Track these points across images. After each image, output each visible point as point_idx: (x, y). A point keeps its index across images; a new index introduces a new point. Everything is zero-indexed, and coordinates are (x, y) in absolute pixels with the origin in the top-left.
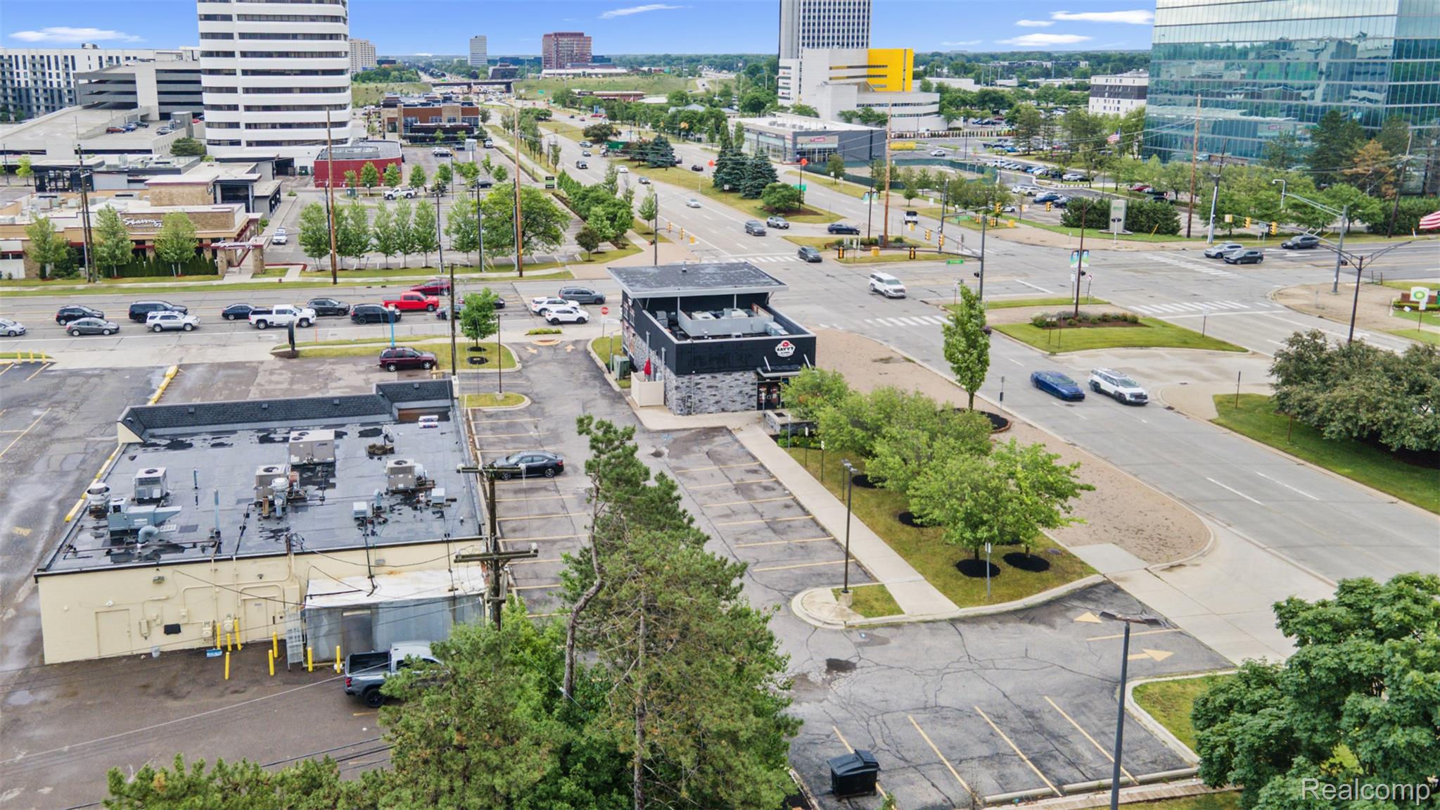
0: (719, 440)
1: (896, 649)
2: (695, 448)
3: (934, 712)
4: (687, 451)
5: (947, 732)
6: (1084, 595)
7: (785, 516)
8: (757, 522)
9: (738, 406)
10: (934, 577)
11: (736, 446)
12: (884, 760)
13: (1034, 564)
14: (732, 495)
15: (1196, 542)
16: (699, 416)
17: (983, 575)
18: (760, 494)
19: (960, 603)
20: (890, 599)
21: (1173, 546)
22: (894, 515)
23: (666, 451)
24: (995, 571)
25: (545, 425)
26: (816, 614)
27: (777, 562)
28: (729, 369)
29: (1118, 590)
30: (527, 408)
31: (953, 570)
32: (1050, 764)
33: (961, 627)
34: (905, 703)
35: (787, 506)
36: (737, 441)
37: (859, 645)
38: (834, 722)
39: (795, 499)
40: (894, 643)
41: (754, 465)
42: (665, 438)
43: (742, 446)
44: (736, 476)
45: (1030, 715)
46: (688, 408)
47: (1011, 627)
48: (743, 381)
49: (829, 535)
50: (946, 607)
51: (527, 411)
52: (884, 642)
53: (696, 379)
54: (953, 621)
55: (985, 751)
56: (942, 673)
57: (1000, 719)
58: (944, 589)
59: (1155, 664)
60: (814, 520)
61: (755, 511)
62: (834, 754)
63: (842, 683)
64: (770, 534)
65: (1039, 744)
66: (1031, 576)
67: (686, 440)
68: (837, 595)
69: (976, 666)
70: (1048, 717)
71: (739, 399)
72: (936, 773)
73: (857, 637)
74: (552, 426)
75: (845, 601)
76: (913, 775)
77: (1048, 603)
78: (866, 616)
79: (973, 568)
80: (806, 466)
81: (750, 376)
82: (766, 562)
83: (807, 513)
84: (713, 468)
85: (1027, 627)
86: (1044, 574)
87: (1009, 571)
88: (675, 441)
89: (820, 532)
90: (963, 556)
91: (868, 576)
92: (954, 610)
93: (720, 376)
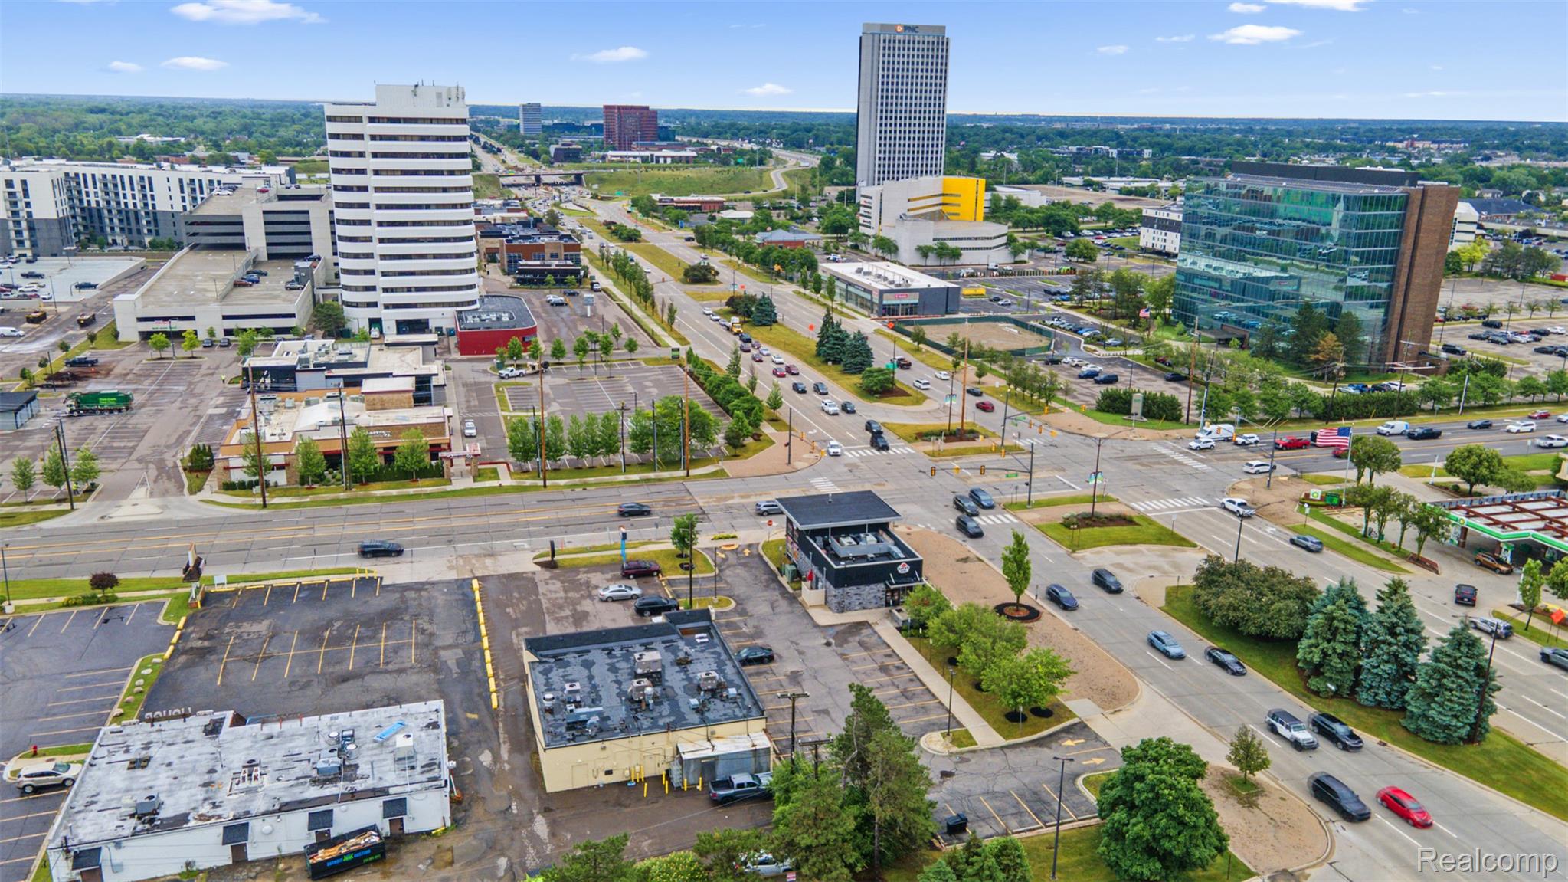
0: (865, 632)
1: (974, 763)
2: (851, 639)
3: (991, 794)
4: (846, 641)
5: (997, 803)
6: (1068, 730)
7: (912, 687)
8: (896, 692)
9: (873, 605)
10: (994, 724)
11: (876, 637)
12: (970, 817)
13: (1044, 713)
14: (878, 673)
15: (1130, 695)
16: (849, 613)
17: (1018, 721)
18: (894, 671)
19: (1006, 738)
20: (971, 737)
21: (1119, 700)
22: (972, 684)
23: (833, 641)
24: (1025, 719)
25: (751, 623)
26: (934, 747)
27: (911, 717)
28: (868, 582)
29: (1086, 726)
30: (735, 608)
31: (1003, 719)
32: (1042, 815)
33: (1006, 750)
34: (979, 791)
35: (912, 680)
36: (875, 632)
37: (957, 763)
38: (946, 802)
39: (915, 675)
40: (973, 761)
41: (888, 651)
42: (832, 631)
43: (880, 637)
44: (879, 660)
45: (1035, 793)
46: (842, 609)
47: (1031, 749)
48: (877, 589)
49: (936, 698)
50: (1000, 741)
51: (735, 610)
52: (968, 760)
53: (848, 589)
54: (1002, 748)
55: (1014, 811)
56: (996, 775)
57: (1021, 796)
58: (998, 730)
59: (1095, 765)
60: (928, 689)
61: (893, 684)
62: (946, 816)
63: (949, 783)
64: (903, 699)
65: (1038, 806)
66: (1044, 720)
67: (844, 632)
68: (944, 736)
69: (1013, 771)
70: (1044, 794)
71: (874, 601)
72: (992, 822)
73: (955, 759)
74: (756, 624)
75: (949, 739)
76: (982, 823)
77: (1050, 736)
78: (959, 747)
79: (1013, 717)
80: (920, 651)
81: (882, 586)
82: (904, 718)
83: (924, 685)
84: (864, 654)
85: (1039, 749)
86: (1050, 719)
87: (1032, 718)
88: (837, 633)
89: (930, 697)
90: (1009, 710)
91: (959, 724)
92: (1002, 742)
93: (862, 587)
